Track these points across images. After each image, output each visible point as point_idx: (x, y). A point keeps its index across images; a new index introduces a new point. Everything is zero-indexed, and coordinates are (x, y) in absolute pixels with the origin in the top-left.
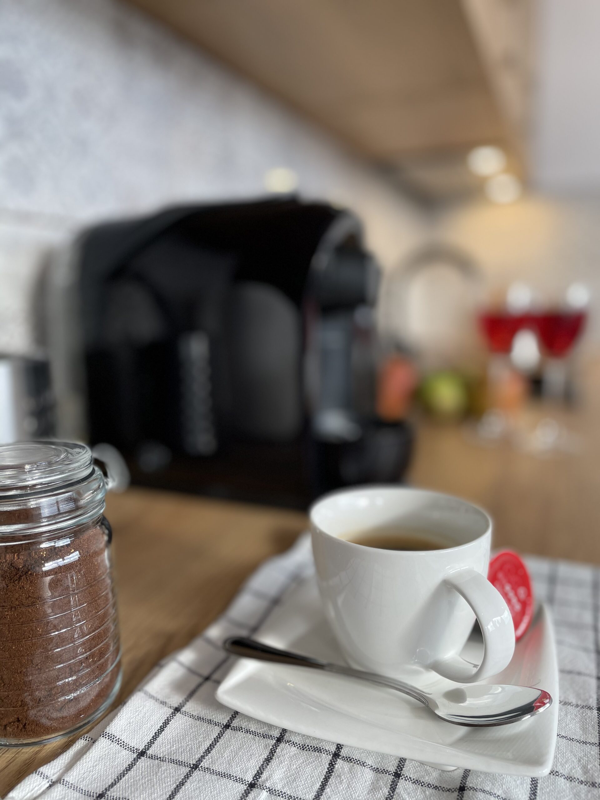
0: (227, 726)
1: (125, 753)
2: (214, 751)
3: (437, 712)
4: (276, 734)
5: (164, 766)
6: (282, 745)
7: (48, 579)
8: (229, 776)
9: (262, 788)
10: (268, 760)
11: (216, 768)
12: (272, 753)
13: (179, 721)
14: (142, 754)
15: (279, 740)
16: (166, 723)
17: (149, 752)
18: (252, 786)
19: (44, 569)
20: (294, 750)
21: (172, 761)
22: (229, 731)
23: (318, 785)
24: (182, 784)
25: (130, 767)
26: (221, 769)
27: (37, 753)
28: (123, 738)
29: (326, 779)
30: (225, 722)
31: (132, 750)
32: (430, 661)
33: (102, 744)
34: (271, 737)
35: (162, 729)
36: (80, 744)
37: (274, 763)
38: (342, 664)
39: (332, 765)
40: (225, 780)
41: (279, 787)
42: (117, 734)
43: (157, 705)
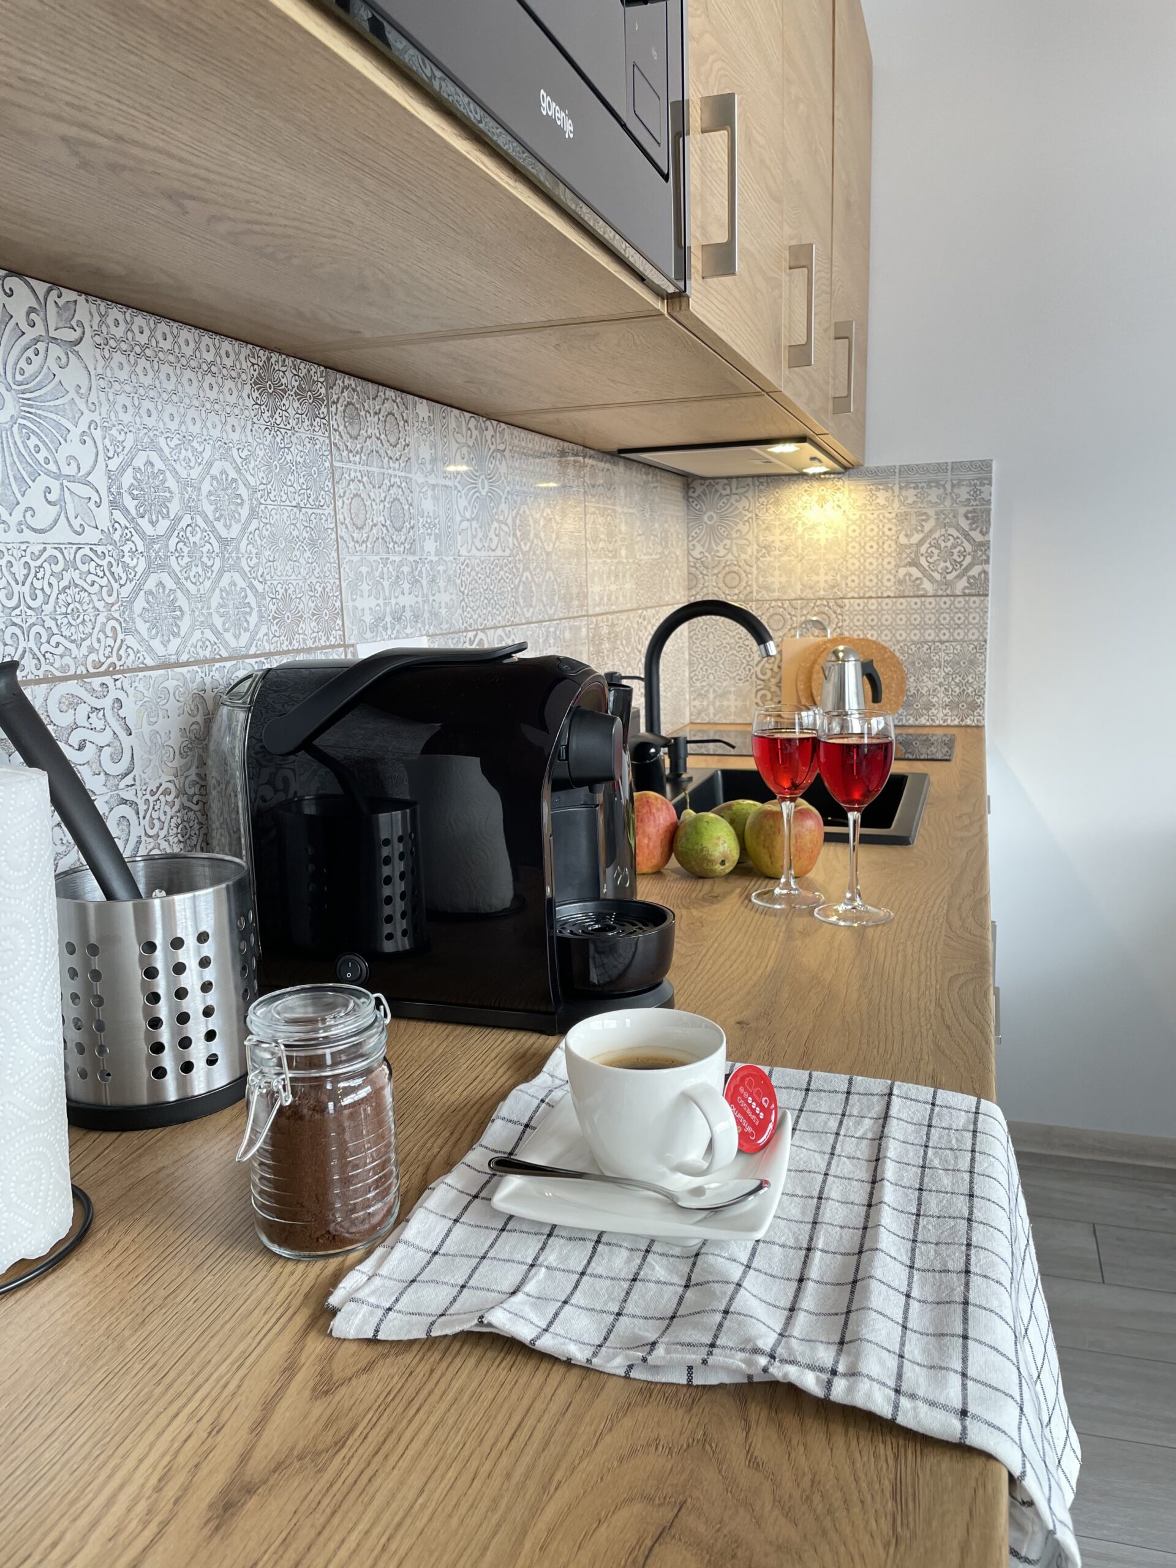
0: (503, 1230)
1: (421, 1253)
2: (496, 1247)
3: (680, 1203)
4: (547, 1231)
5: (458, 1259)
6: (552, 1238)
7: (346, 1112)
8: (513, 1261)
9: (541, 1266)
10: (542, 1249)
11: (500, 1256)
12: (545, 1245)
13: (458, 1229)
14: (436, 1253)
15: (550, 1235)
16: (450, 1231)
17: (441, 1252)
18: (532, 1266)
19: (343, 1104)
20: (562, 1241)
21: (462, 1256)
22: (505, 1233)
23: (585, 1262)
24: (476, 1268)
25: (429, 1263)
26: (506, 1257)
27: (343, 1261)
28: (417, 1242)
29: (591, 1258)
30: (500, 1227)
31: (427, 1251)
32: (675, 1162)
33: (400, 1249)
34: (542, 1234)
35: (447, 1235)
36: (379, 1251)
37: (547, 1250)
38: (597, 1173)
39: (595, 1249)
40: (509, 1264)
41: (554, 1265)
42: (411, 1240)
43: (438, 1217)
